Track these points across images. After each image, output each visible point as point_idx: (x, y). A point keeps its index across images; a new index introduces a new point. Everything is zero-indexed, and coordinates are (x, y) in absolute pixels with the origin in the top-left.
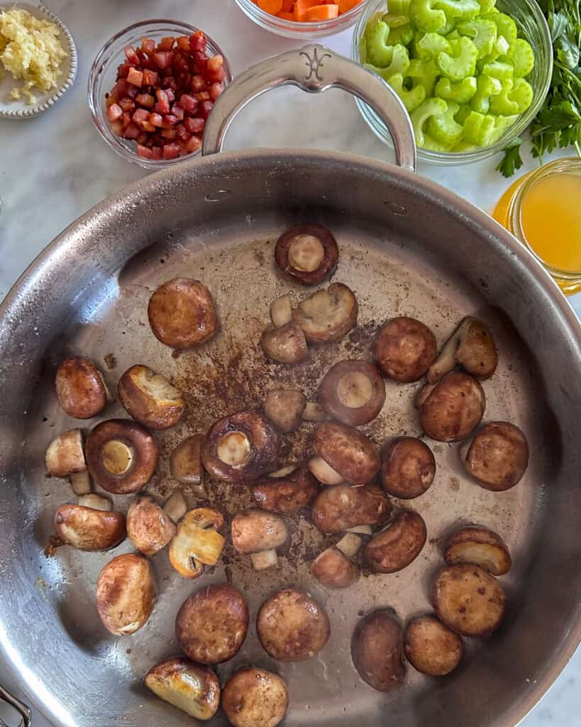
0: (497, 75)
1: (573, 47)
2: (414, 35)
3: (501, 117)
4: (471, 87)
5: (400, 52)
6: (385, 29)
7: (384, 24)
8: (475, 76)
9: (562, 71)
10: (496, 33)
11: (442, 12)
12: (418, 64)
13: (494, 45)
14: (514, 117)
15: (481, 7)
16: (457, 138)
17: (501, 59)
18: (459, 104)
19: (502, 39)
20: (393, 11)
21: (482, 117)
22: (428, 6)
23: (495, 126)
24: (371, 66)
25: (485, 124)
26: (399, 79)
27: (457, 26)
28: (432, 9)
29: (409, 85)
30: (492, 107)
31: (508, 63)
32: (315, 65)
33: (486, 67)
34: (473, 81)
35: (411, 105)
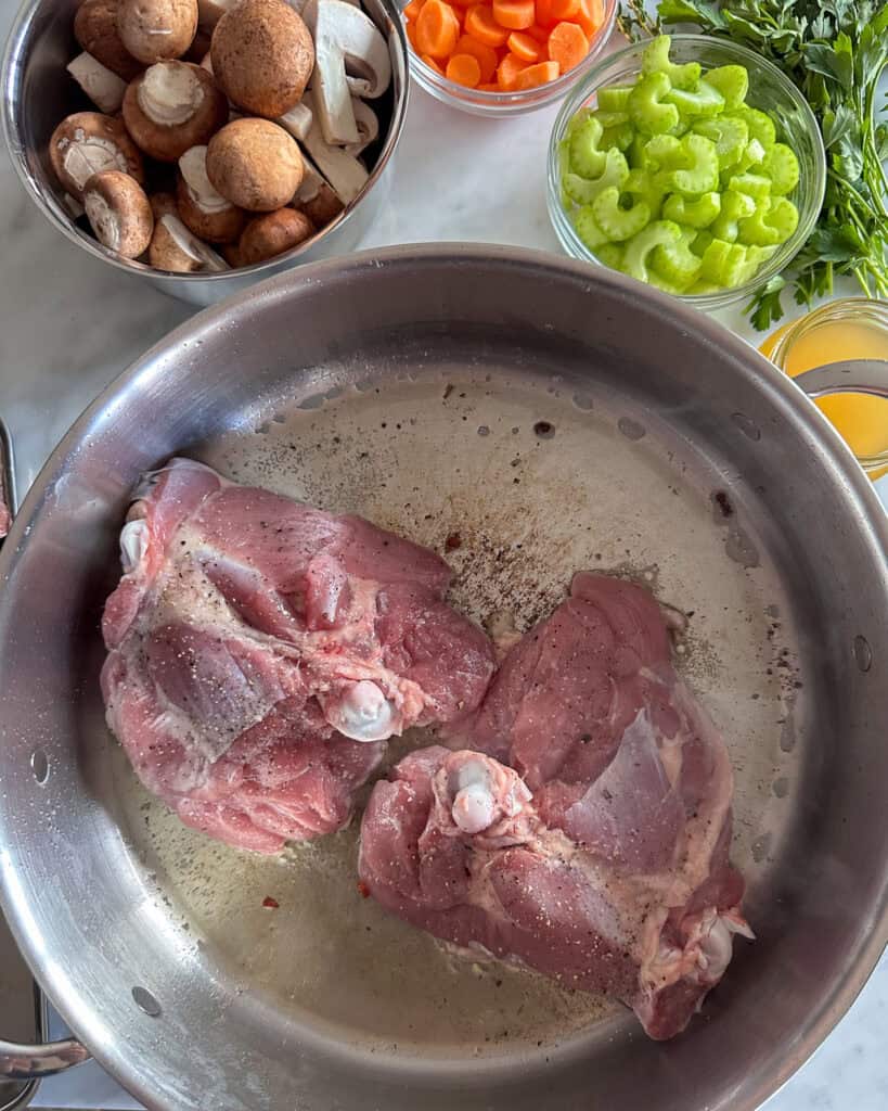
0: (748, 190)
1: (856, 153)
2: (635, 137)
3: (754, 247)
4: (712, 206)
5: (615, 159)
6: (597, 128)
7: (595, 121)
8: (718, 192)
9: (839, 185)
10: (747, 136)
11: (673, 106)
12: (641, 175)
13: (744, 152)
14: (771, 249)
15: (727, 102)
16: (693, 275)
17: (753, 171)
18: (696, 229)
19: (755, 142)
20: (606, 107)
21: (729, 246)
22: (653, 100)
23: (747, 259)
24: (577, 177)
25: (733, 255)
26: (613, 194)
27: (692, 122)
28: (660, 102)
29: (627, 202)
30: (742, 234)
31: (764, 176)
33: (734, 180)
34: (715, 199)
35: (629, 230)
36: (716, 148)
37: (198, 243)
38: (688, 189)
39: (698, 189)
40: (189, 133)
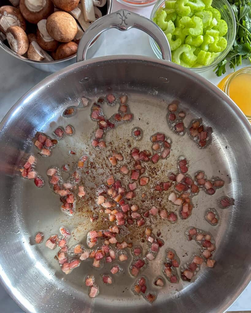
0: (213, 35)
2: (177, 17)
3: (213, 53)
4: (201, 40)
5: (171, 24)
6: (165, 14)
7: (164, 12)
8: (202, 35)
9: (244, 30)
10: (212, 17)
11: (189, 7)
12: (179, 29)
13: (211, 22)
14: (218, 53)
15: (206, 5)
16: (195, 62)
17: (213, 28)
18: (196, 47)
19: (214, 19)
20: (168, 7)
21: (206, 53)
22: (183, 5)
23: (211, 57)
25: (207, 55)
26: (170, 36)
27: (195, 12)
28: (185, 6)
29: (174, 38)
30: (210, 49)
31: (217, 30)
32: (124, 18)
33: (208, 31)
34: (202, 37)
35: (175, 47)
36: (203, 21)
37: (43, 51)
38: (193, 34)
39: (197, 34)
40: (41, 15)
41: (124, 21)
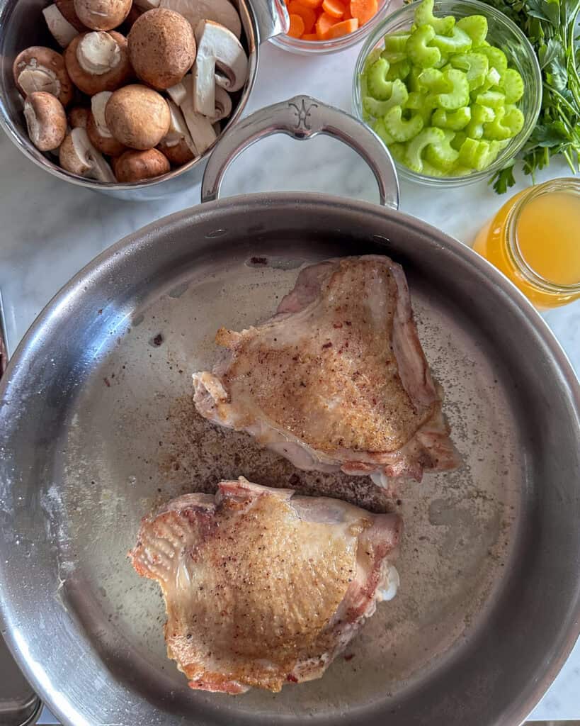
0: (490, 104)
1: (563, 71)
2: (411, 68)
3: (494, 142)
4: (465, 116)
5: (399, 87)
6: (385, 65)
7: (384, 60)
8: (469, 106)
9: (552, 93)
10: (487, 67)
11: (436, 49)
12: (417, 97)
13: (486, 77)
14: (505, 142)
15: (473, 41)
16: (454, 163)
17: (493, 89)
18: (455, 131)
19: (494, 70)
20: (391, 48)
21: (477, 143)
22: (423, 44)
23: (490, 151)
25: (480, 149)
26: (398, 111)
27: (450, 59)
28: (427, 46)
29: (407, 115)
30: (486, 133)
31: (500, 93)
32: (303, 114)
33: (479, 97)
34: (467, 111)
35: (409, 135)
36: (467, 76)
38: (449, 107)
39: (456, 106)
41: (305, 120)
